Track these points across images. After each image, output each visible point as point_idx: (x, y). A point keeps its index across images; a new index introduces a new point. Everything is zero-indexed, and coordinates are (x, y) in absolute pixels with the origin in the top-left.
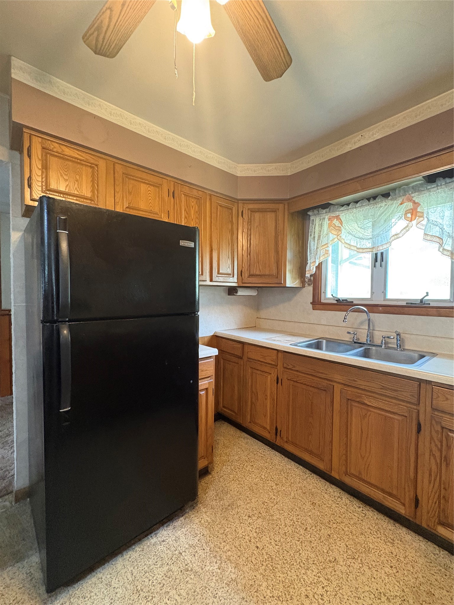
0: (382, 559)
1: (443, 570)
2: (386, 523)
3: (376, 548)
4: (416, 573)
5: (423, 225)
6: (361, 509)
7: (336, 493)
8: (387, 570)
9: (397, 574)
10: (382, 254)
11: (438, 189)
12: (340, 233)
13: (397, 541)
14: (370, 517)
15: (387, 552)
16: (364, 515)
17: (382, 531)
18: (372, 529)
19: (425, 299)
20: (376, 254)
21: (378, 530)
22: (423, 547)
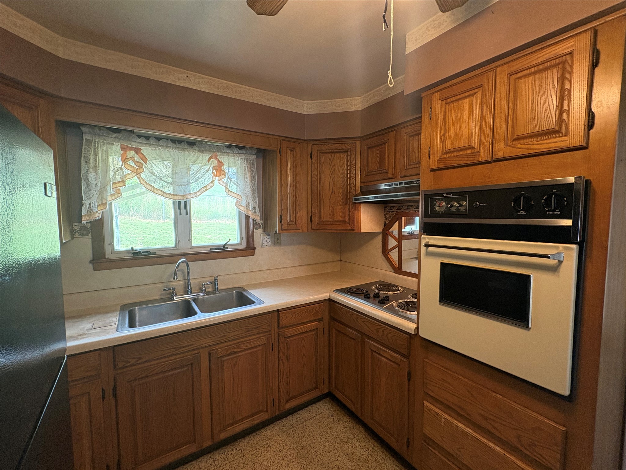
1: (293, 429)
2: (254, 439)
3: (268, 460)
4: (291, 446)
5: (223, 182)
6: (234, 449)
8: (284, 464)
11: (234, 156)
13: (268, 442)
14: (244, 447)
16: (240, 451)
17: (258, 447)
18: (253, 453)
20: (180, 202)
21: (256, 449)
22: (277, 429)
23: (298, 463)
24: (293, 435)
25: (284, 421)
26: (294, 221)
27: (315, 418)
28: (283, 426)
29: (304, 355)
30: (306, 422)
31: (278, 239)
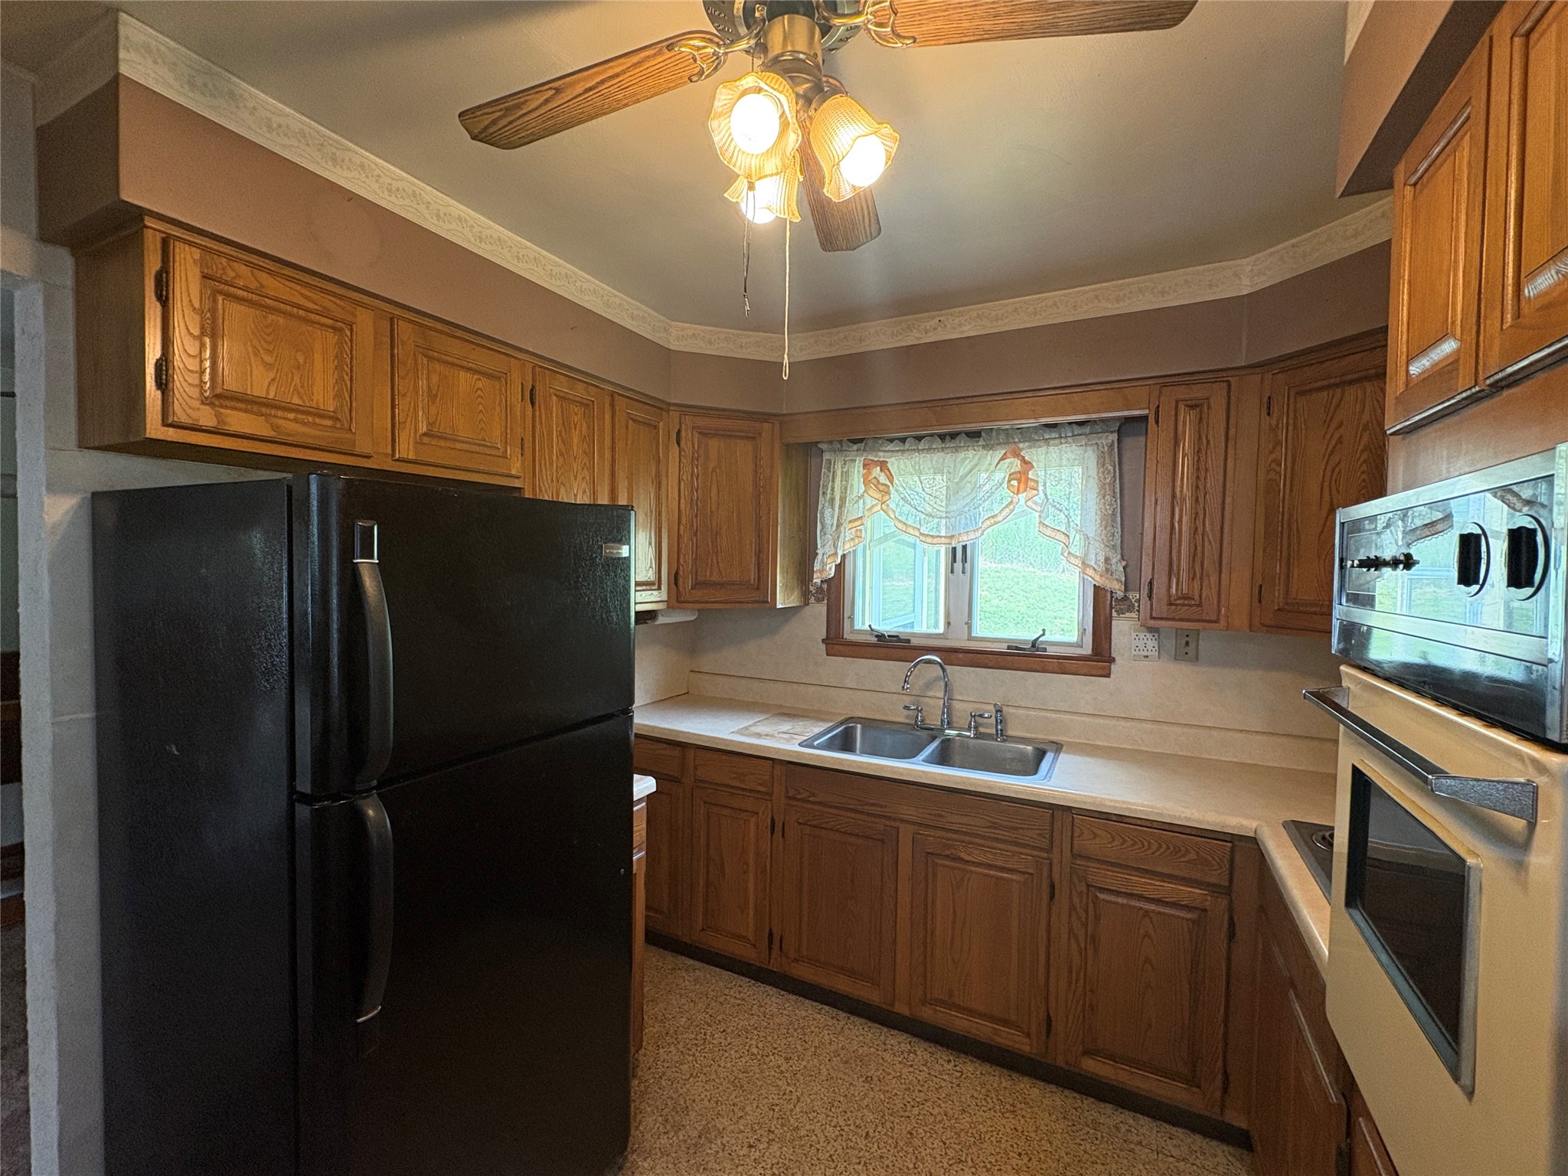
0: (1003, 1146)
1: (1092, 1131)
2: (997, 1078)
3: (990, 1129)
4: (1056, 1151)
5: (1036, 503)
6: (953, 1063)
7: (902, 1045)
8: (1014, 1162)
9: (1030, 1165)
10: (964, 547)
11: (1061, 443)
12: (888, 497)
13: (1019, 1106)
14: (969, 1074)
15: (1008, 1130)
16: (959, 1074)
17: (994, 1095)
18: (977, 1096)
19: (1040, 639)
20: (954, 549)
21: (987, 1096)
22: (1059, 1103)
24: (1082, 1140)
25: (1085, 1101)
26: (1197, 597)
27: (1171, 1159)
28: (1076, 1109)
30: (1139, 1147)
31: (1187, 643)
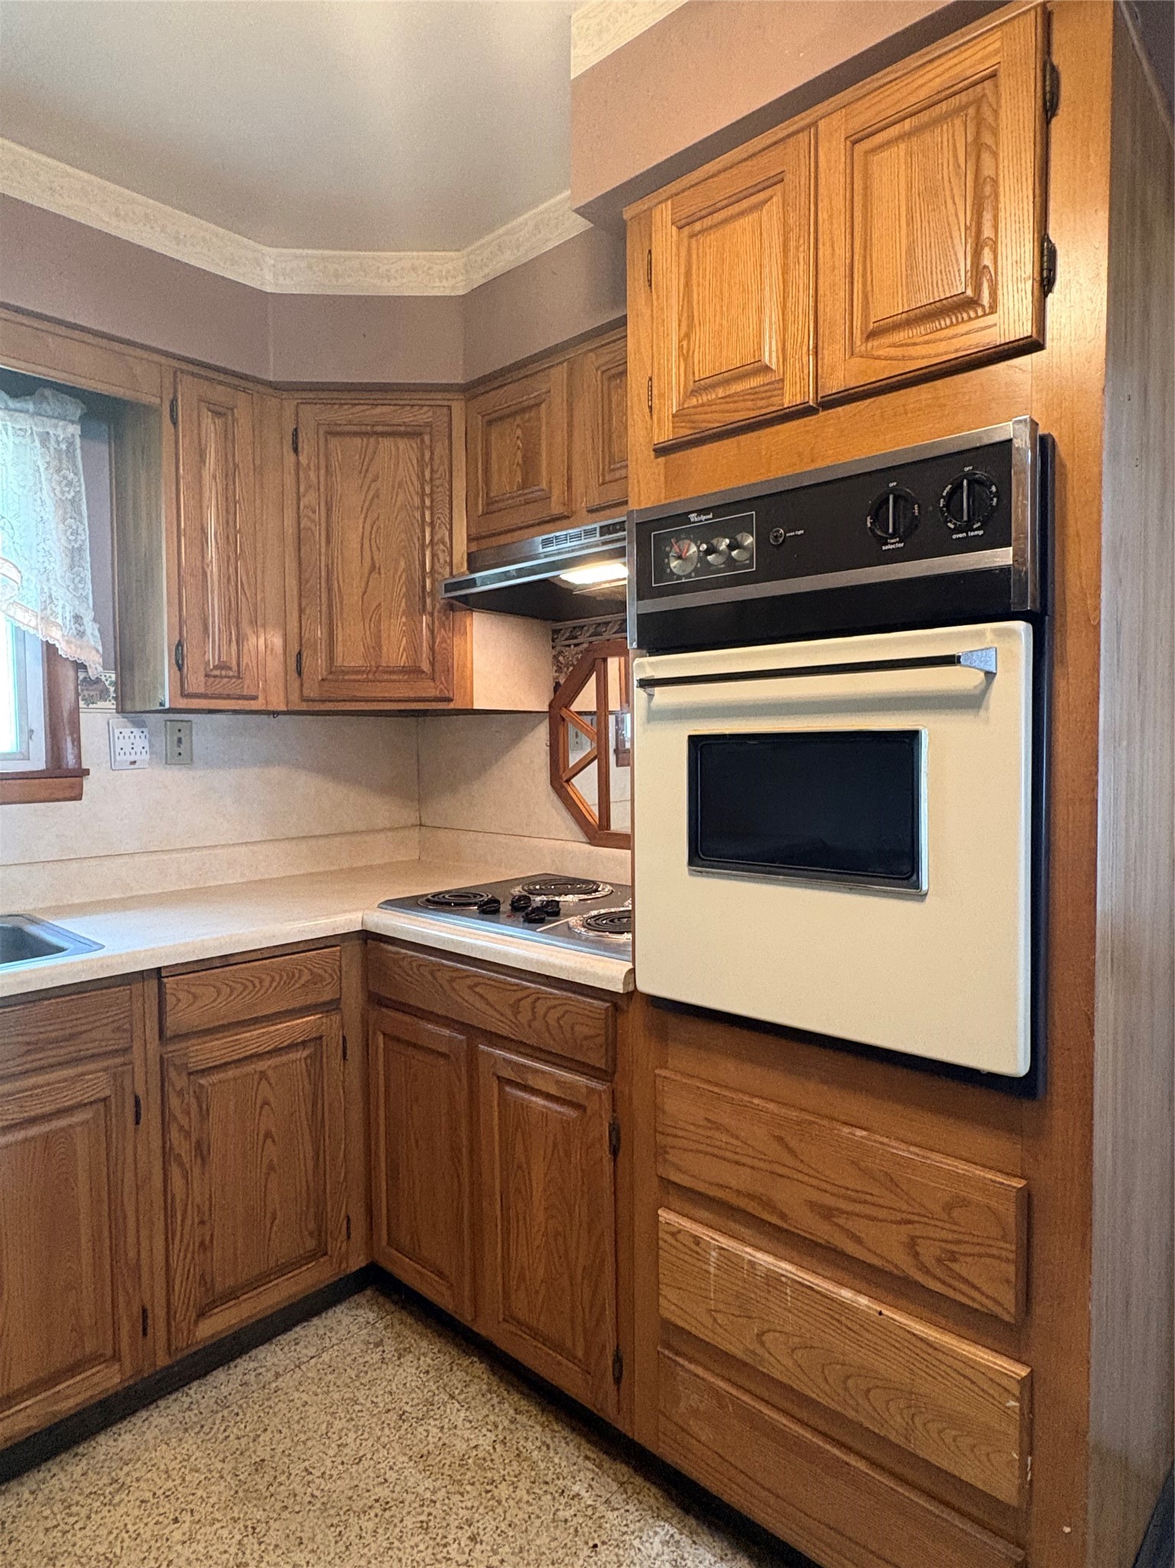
0: (147, 1535)
1: (225, 1413)
2: (61, 1475)
3: (112, 1536)
4: (210, 1471)
8: (177, 1536)
9: (197, 1517)
13: (122, 1474)
15: (136, 1512)
17: (76, 1498)
18: (55, 1523)
21: (69, 1507)
22: (164, 1422)
23: (235, 1520)
24: (225, 1430)
25: (192, 1392)
26: (235, 668)
27: (313, 1361)
28: (189, 1409)
29: (268, 1135)
30: (280, 1379)
31: (180, 740)
